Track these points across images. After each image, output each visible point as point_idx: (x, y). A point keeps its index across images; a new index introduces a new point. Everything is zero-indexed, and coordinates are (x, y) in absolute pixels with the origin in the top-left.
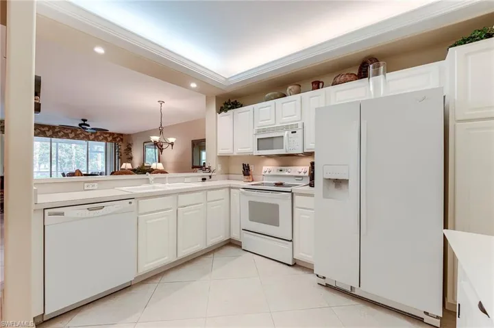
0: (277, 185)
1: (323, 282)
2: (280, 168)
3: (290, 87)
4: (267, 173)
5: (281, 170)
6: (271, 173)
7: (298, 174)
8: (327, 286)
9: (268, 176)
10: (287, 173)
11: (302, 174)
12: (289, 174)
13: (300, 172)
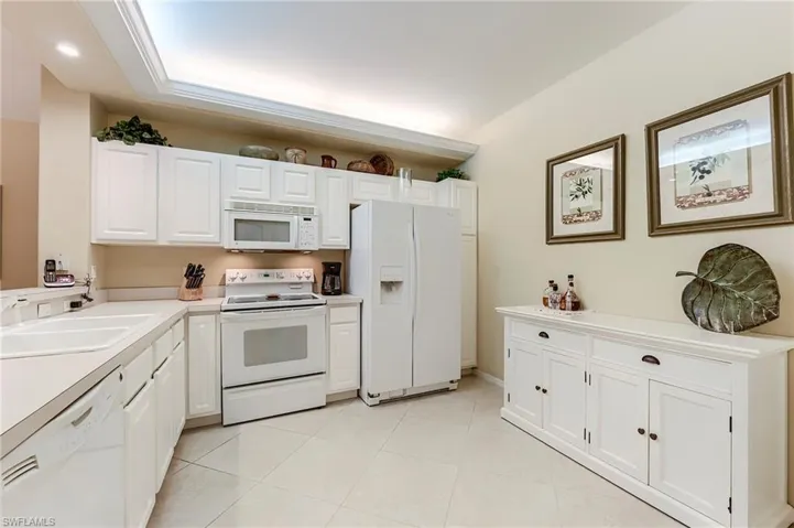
0: (271, 298)
1: (376, 401)
2: (264, 271)
3: (296, 151)
4: (238, 281)
5: (266, 275)
6: (246, 281)
7: (297, 280)
8: (382, 403)
9: (239, 285)
10: (276, 280)
11: (304, 280)
12: (282, 281)
13: (300, 278)
